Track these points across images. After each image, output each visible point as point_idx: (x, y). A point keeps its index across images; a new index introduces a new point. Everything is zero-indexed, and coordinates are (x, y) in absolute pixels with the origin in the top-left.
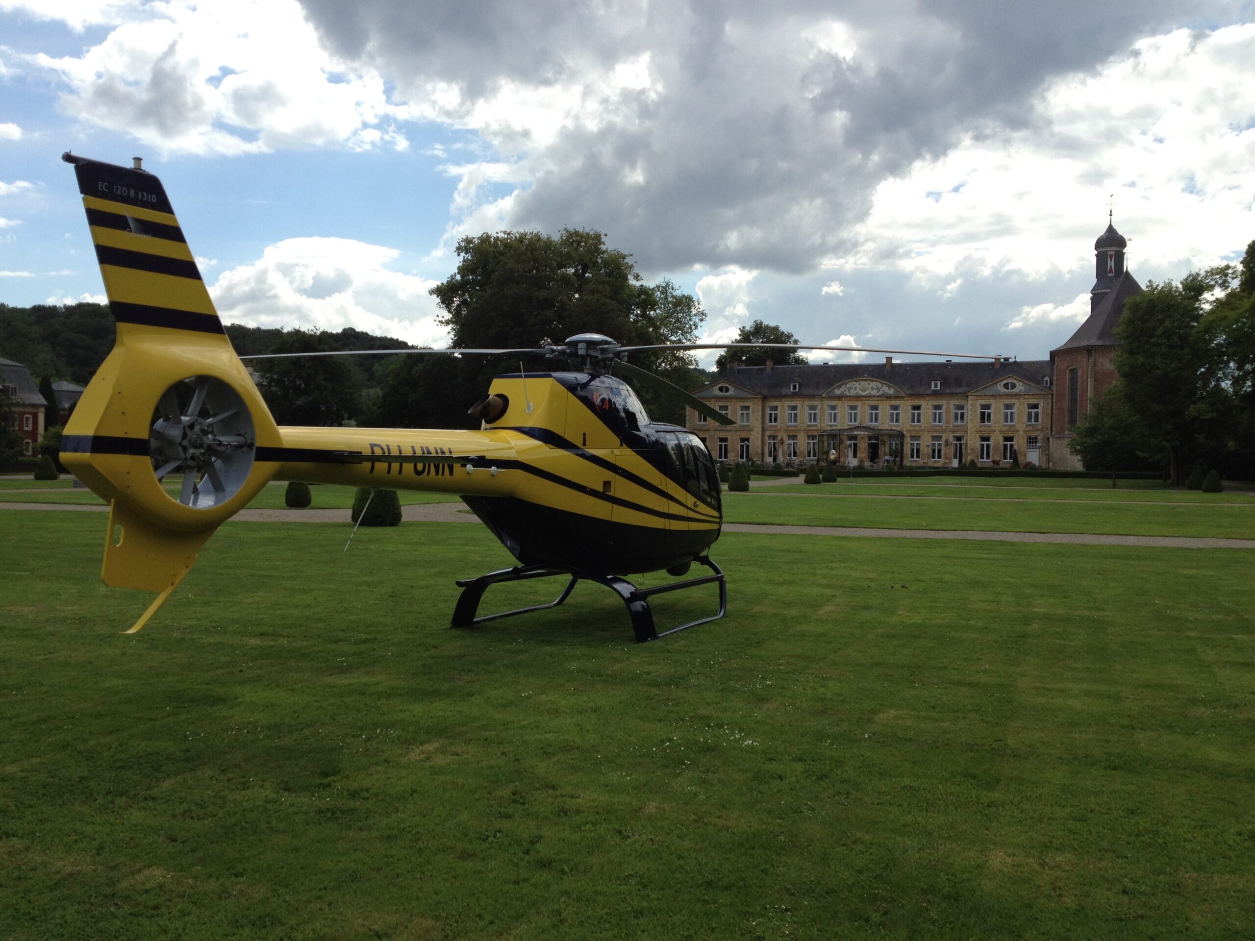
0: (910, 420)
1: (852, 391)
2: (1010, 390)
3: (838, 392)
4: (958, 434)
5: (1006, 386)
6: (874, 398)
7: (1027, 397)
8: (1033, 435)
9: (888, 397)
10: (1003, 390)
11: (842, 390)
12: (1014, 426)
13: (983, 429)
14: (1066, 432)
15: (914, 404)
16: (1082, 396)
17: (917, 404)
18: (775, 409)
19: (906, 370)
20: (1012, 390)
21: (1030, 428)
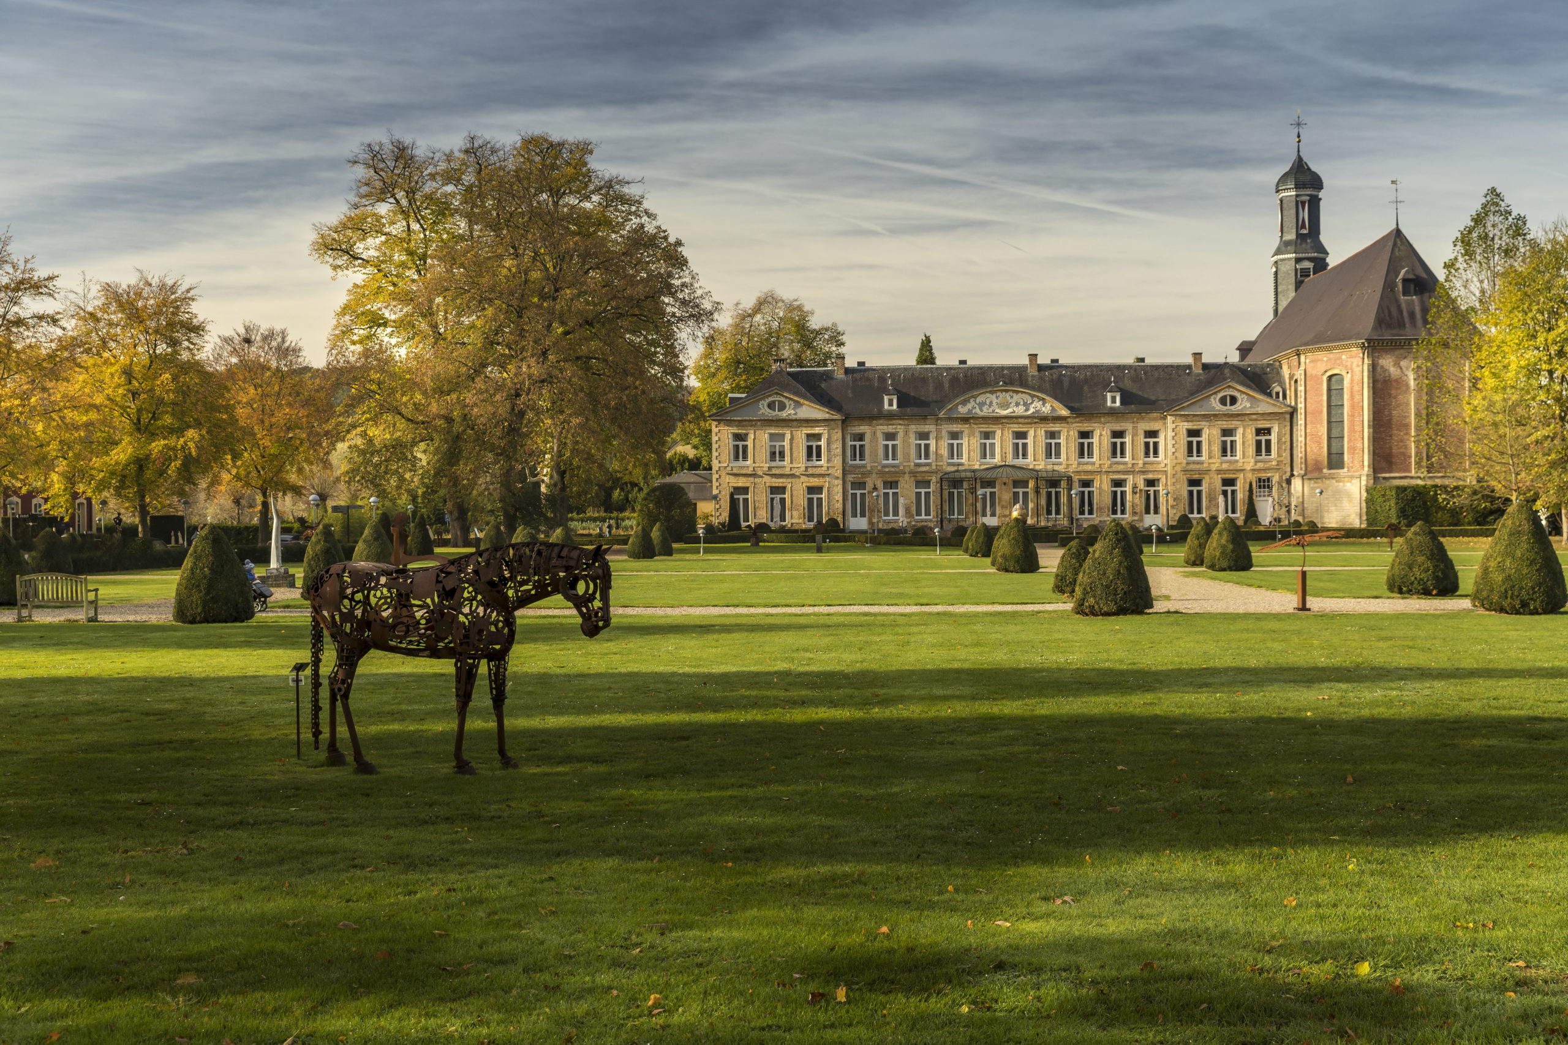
0: (1076, 455)
1: (985, 408)
2: (1228, 407)
3: (963, 410)
4: (1150, 476)
5: (1223, 401)
6: (1020, 421)
7: (1254, 417)
8: (1265, 476)
9: (1044, 419)
10: (1219, 407)
11: (969, 406)
12: (1237, 461)
13: (1191, 467)
14: (1325, 471)
15: (1082, 429)
16: (1352, 416)
17: (1087, 429)
18: (861, 437)
19: (1061, 375)
20: (1232, 407)
21: (1260, 465)
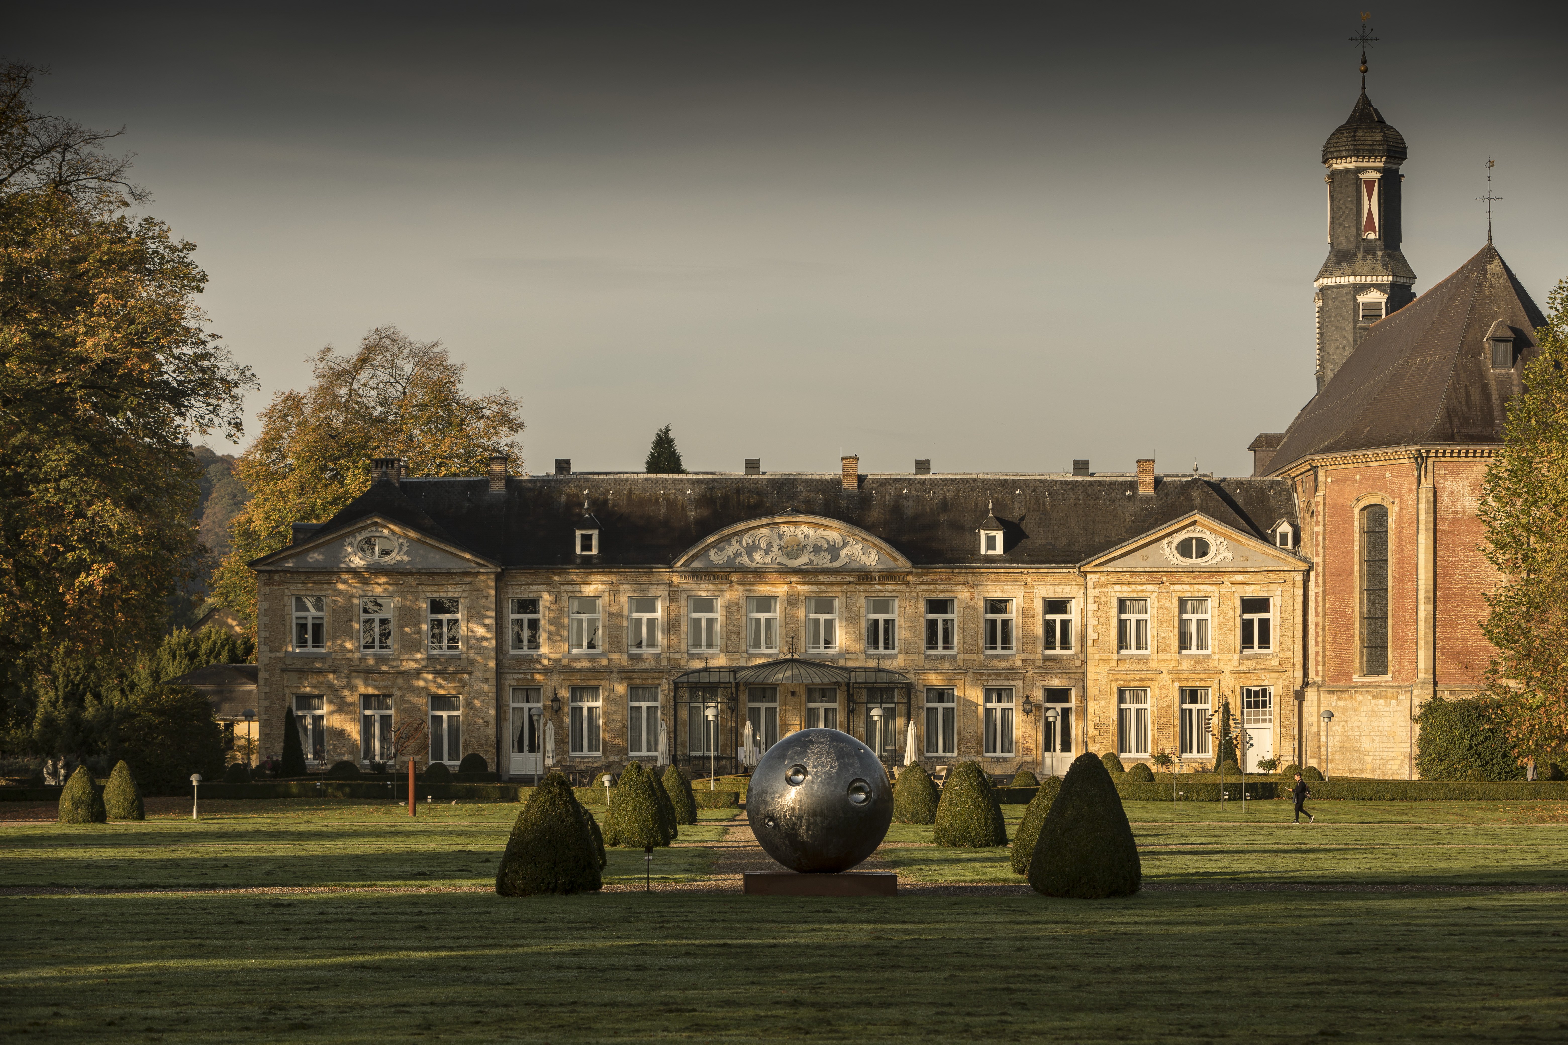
0: (923, 643)
1: (757, 556)
2: (1194, 560)
3: (716, 558)
4: (1056, 682)
5: (1184, 549)
6: (822, 578)
7: (1240, 578)
8: (1256, 684)
9: (864, 576)
10: (1177, 560)
11: (730, 551)
12: (1208, 657)
13: (1127, 666)
14: (1356, 678)
15: (934, 596)
16: (1400, 580)
17: (942, 596)
18: (529, 605)
19: (900, 496)
20: (1201, 561)
21: (1249, 664)
